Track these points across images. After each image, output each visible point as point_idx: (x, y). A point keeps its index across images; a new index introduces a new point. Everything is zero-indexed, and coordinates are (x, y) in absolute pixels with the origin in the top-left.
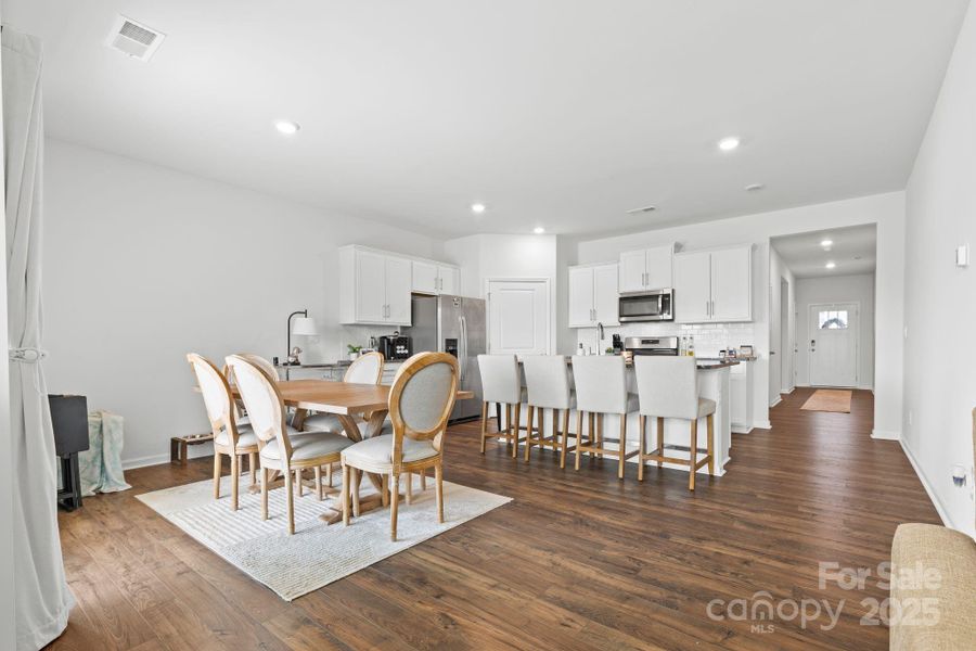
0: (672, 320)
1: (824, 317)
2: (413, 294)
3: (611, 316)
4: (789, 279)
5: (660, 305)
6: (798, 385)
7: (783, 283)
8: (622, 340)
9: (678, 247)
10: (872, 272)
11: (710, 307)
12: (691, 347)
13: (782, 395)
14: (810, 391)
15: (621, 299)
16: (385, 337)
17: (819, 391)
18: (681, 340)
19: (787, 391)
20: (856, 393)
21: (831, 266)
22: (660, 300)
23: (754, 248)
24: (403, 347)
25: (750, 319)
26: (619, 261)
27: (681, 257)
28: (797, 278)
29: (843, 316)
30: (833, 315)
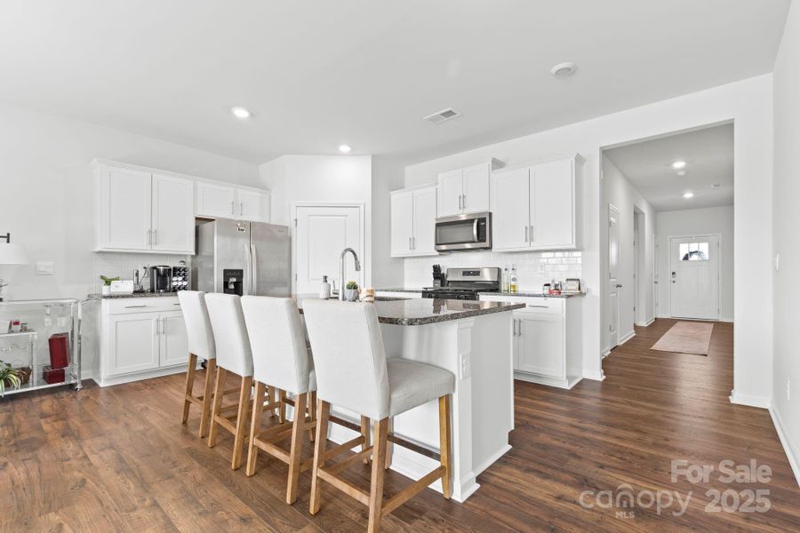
0: (489, 248)
1: (684, 249)
2: (197, 219)
3: (427, 245)
4: (645, 209)
5: (475, 232)
6: (659, 317)
7: (637, 214)
8: (444, 271)
9: (497, 164)
10: (729, 203)
11: (530, 233)
12: (514, 279)
13: (636, 328)
14: (670, 323)
15: (438, 225)
16: (155, 268)
17: (679, 324)
18: (503, 271)
19: (643, 323)
20: (717, 324)
21: (688, 195)
22: (475, 224)
23: (579, 160)
24: (180, 278)
25: (574, 246)
26: (437, 184)
27: (500, 174)
28: (656, 210)
29: (704, 247)
30: (694, 247)
